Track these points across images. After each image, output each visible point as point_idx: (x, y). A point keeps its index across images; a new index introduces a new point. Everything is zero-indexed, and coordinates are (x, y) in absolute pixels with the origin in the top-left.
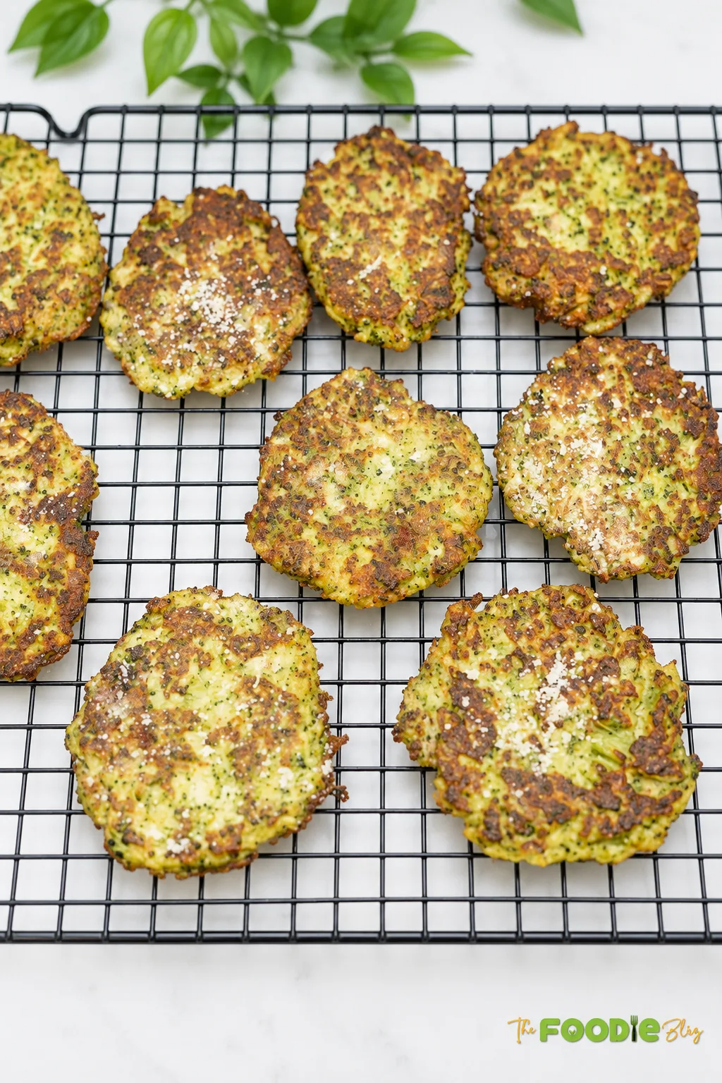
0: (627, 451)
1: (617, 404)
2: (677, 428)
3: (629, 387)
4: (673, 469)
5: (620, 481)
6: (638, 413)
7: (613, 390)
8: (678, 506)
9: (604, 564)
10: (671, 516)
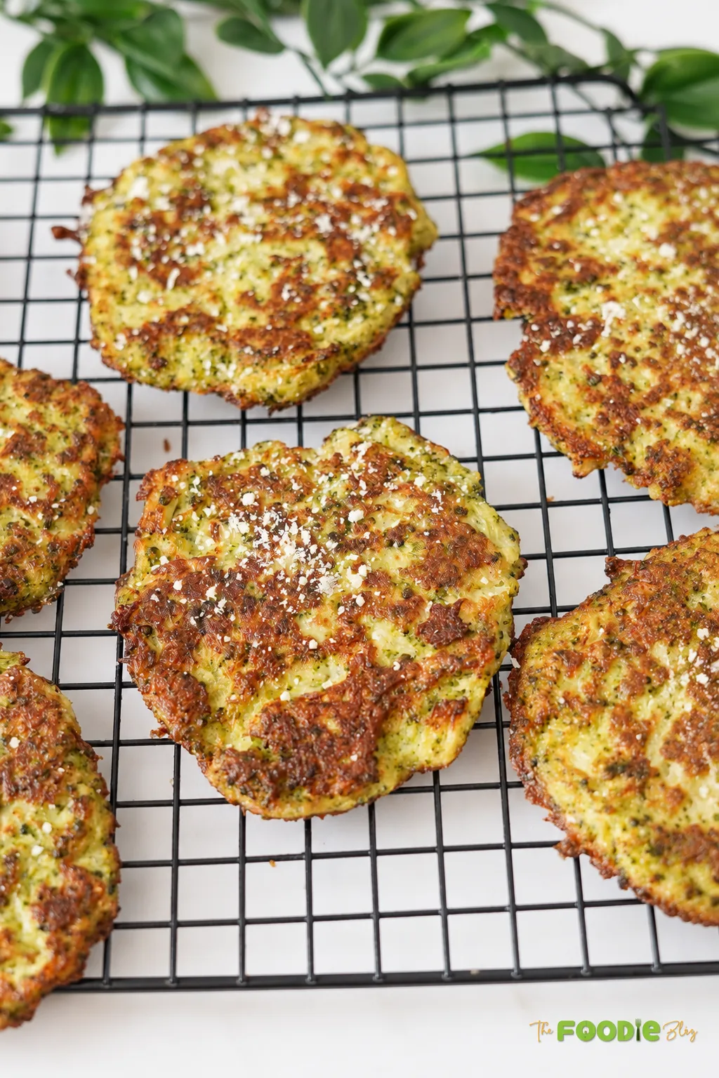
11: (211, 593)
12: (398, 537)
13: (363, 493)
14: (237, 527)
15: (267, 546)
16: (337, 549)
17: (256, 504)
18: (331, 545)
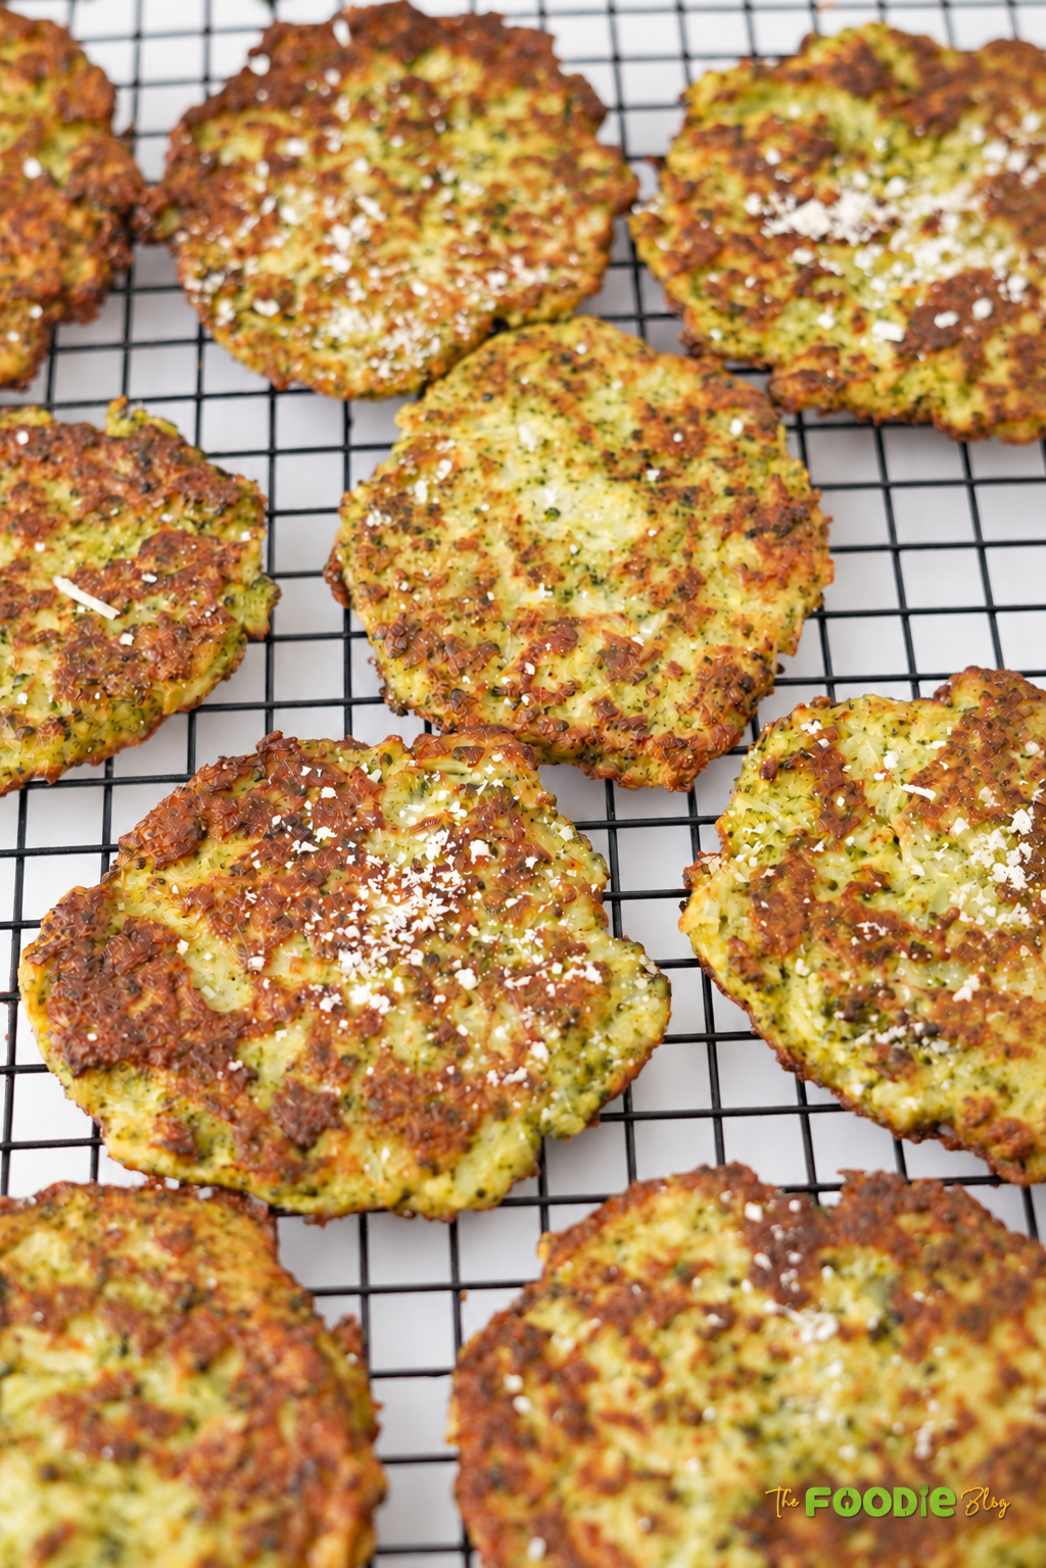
0: (392, 165)
1: (296, 148)
2: (396, 72)
3: (278, 119)
4: (462, 108)
5: (446, 195)
6: (334, 121)
7: (270, 144)
8: (530, 127)
9: (575, 276)
10: (539, 143)
11: (324, 833)
12: (447, 1038)
13: (509, 983)
14: (433, 844)
15: (405, 883)
16: (411, 968)
17: (474, 860)
18: (417, 958)
